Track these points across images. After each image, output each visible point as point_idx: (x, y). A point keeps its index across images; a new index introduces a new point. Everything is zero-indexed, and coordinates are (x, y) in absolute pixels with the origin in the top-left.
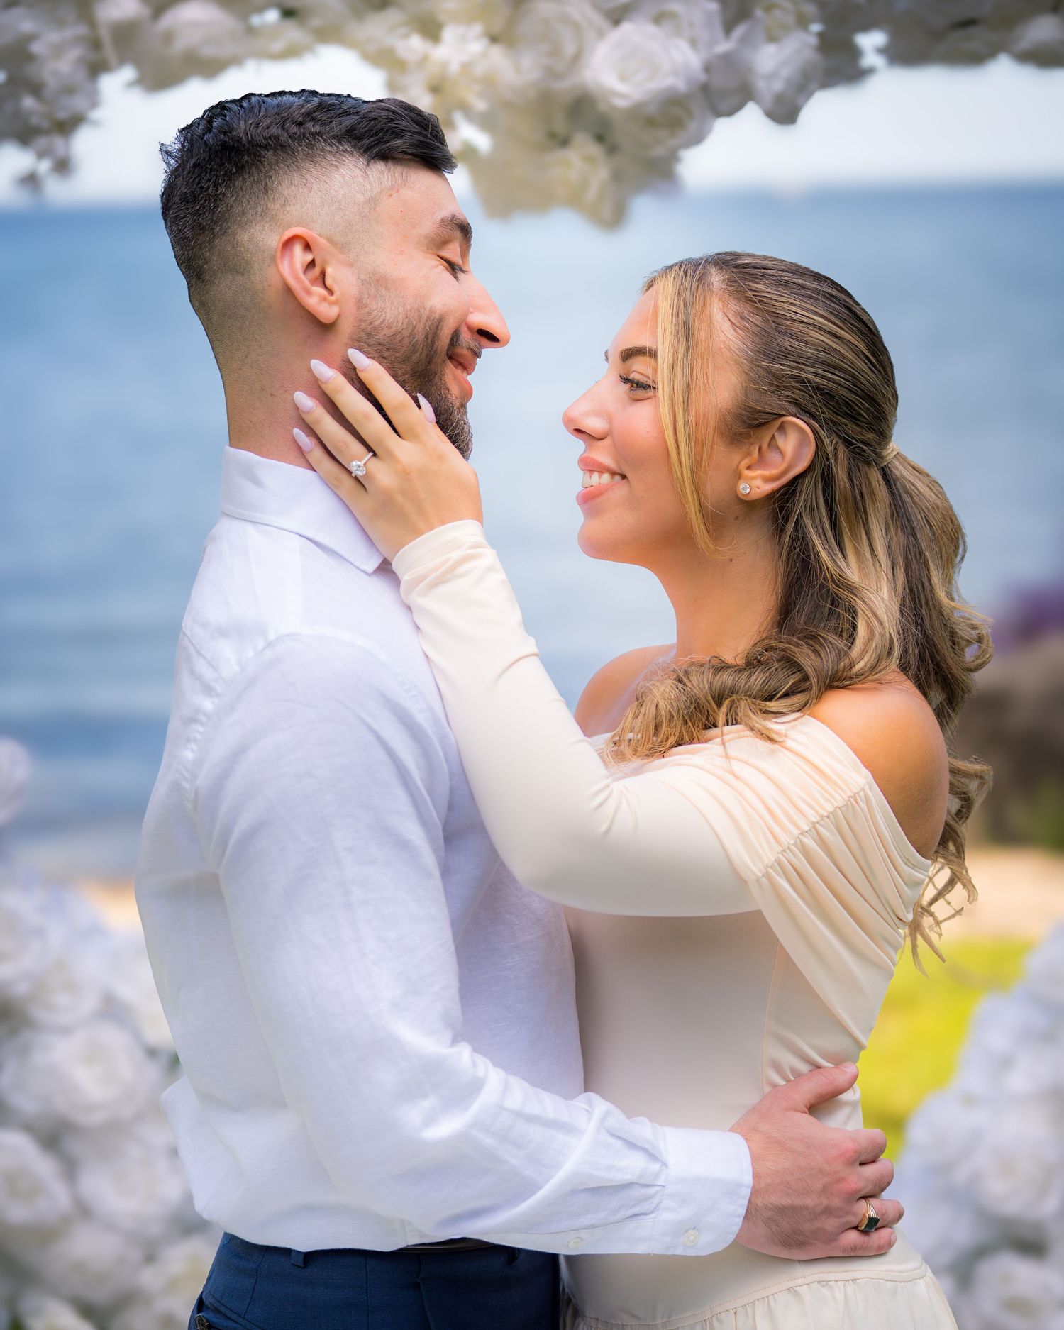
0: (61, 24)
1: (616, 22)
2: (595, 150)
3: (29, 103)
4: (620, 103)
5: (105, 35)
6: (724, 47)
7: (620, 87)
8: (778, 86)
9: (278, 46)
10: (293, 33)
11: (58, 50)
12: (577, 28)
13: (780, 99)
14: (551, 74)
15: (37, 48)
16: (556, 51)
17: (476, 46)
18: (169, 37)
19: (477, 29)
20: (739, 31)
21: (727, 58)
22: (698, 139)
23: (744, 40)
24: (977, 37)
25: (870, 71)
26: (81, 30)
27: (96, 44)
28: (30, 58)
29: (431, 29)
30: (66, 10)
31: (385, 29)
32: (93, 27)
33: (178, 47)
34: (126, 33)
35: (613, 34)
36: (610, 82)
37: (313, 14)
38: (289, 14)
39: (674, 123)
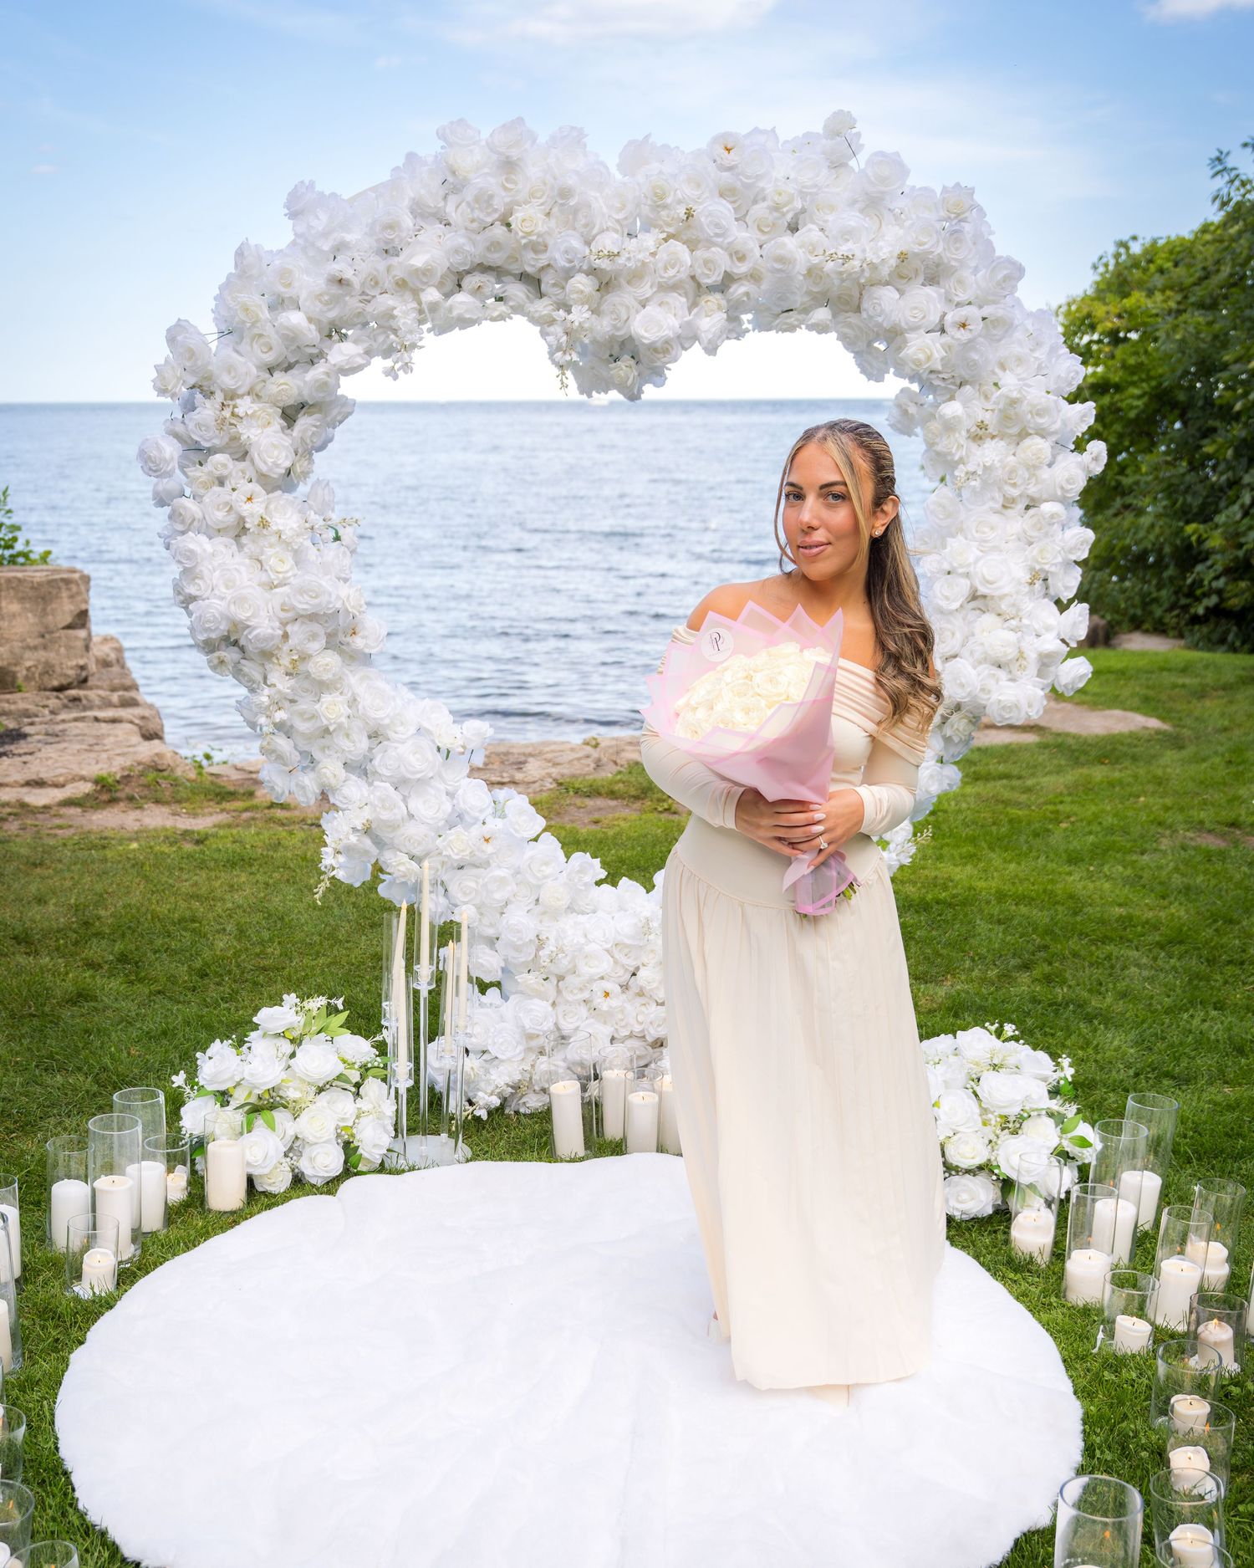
0: (407, 302)
1: (644, 307)
2: (632, 362)
3: (392, 337)
4: (646, 342)
5: (425, 306)
6: (688, 318)
7: (646, 335)
8: (710, 336)
9: (496, 314)
10: (502, 308)
11: (406, 313)
12: (628, 307)
13: (710, 342)
14: (615, 328)
15: (395, 312)
16: (618, 317)
17: (587, 315)
18: (450, 310)
19: (586, 307)
20: (695, 311)
21: (689, 323)
22: (675, 360)
23: (696, 315)
24: (792, 318)
25: (747, 331)
26: (415, 305)
28: (393, 317)
29: (566, 307)
30: (408, 296)
31: (542, 307)
32: (420, 303)
33: (455, 313)
34: (434, 307)
35: (644, 312)
36: (642, 332)
37: (511, 299)
38: (500, 299)
39: (666, 351)
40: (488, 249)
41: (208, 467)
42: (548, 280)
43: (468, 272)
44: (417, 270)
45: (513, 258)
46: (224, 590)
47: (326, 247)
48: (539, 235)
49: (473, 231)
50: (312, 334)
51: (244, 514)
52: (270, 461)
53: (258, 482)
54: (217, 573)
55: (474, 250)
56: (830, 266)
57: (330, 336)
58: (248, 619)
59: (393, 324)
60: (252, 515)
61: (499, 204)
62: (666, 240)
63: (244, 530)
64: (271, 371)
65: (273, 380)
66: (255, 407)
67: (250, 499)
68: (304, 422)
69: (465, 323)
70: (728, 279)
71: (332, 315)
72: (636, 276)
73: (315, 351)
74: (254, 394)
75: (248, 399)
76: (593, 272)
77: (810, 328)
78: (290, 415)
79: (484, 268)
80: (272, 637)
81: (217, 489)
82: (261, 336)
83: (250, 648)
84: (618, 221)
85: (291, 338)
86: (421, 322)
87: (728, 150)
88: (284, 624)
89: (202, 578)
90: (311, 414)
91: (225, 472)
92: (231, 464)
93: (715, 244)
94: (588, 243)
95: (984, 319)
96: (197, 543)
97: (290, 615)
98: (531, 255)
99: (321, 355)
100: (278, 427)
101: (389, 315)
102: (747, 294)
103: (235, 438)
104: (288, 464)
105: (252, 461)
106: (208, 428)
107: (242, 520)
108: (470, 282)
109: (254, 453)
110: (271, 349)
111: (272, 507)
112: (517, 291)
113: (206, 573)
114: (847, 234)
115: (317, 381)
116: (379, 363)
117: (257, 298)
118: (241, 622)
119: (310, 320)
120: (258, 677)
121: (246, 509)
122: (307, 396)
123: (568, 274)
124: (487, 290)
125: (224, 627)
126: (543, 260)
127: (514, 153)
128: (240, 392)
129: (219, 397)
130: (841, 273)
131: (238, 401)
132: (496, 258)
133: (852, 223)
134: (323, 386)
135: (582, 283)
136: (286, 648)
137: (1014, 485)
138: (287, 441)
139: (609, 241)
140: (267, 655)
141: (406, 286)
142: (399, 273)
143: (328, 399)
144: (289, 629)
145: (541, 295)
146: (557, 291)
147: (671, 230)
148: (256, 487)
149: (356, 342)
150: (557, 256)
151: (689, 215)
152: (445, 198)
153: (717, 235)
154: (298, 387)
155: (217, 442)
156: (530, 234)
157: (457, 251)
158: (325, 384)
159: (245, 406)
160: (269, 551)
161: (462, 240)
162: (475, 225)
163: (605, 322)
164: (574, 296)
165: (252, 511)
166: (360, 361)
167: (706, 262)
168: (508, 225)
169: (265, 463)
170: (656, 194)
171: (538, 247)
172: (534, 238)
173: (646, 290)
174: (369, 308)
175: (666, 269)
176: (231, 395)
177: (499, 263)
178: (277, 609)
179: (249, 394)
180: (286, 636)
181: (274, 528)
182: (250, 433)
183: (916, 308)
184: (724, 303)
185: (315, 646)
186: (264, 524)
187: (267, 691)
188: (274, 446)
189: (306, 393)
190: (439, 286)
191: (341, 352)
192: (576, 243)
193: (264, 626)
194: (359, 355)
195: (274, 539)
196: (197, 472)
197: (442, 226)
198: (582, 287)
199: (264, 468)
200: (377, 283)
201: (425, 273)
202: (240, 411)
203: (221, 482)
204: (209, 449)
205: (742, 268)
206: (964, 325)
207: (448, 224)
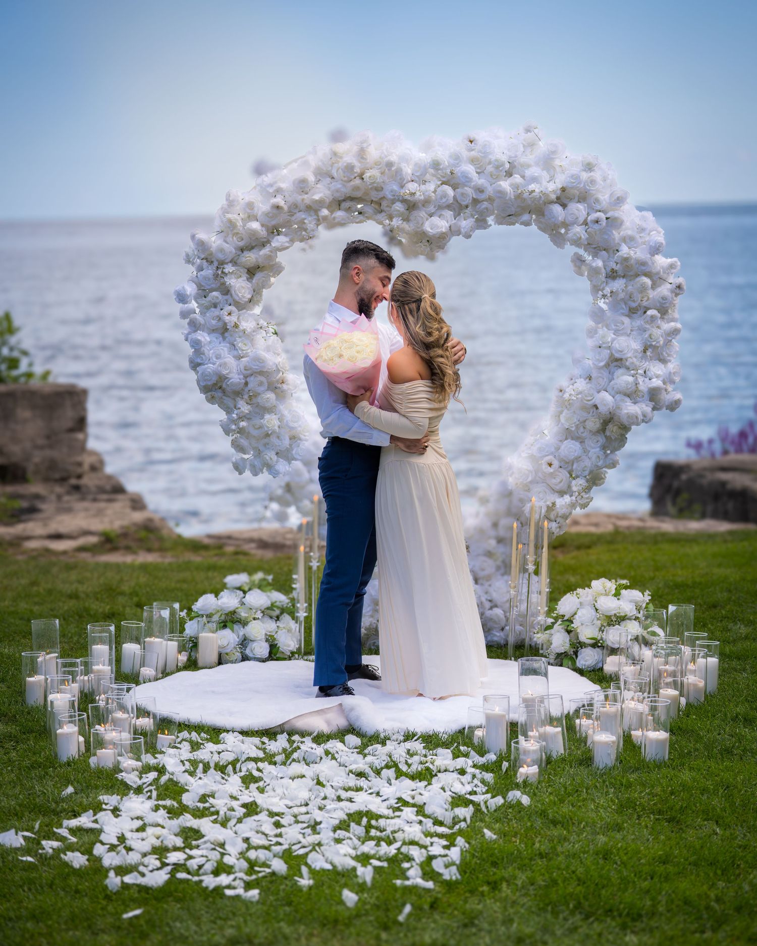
0: (311, 216)
1: (431, 217)
2: (427, 244)
3: (304, 233)
4: (432, 234)
5: (320, 218)
6: (454, 221)
7: (431, 231)
8: (466, 230)
9: (358, 220)
10: (361, 217)
11: (310, 222)
12: (422, 218)
13: (466, 234)
14: (417, 228)
15: (306, 221)
16: (418, 223)
17: (401, 222)
18: (334, 219)
19: (401, 218)
20: (458, 217)
21: (454, 223)
22: (450, 241)
23: (458, 220)
24: (513, 218)
25: (491, 225)
26: (316, 217)
27: (318, 220)
28: (305, 223)
29: (391, 218)
30: (312, 213)
31: (380, 217)
32: (318, 216)
33: (336, 221)
34: (325, 218)
35: (430, 219)
36: (429, 229)
37: (365, 213)
38: (360, 213)
39: (444, 238)
40: (353, 190)
41: (208, 298)
42: (384, 204)
43: (344, 200)
44: (316, 201)
45: (366, 193)
46: (215, 359)
47: (271, 190)
48: (378, 183)
49: (345, 181)
50: (263, 233)
51: (227, 321)
52: (240, 295)
53: (234, 305)
54: (212, 351)
55: (347, 190)
56: (526, 195)
57: (273, 233)
58: (227, 374)
59: (304, 226)
60: (230, 322)
61: (357, 170)
62: (442, 184)
63: (226, 330)
64: (242, 250)
65: (243, 255)
66: (233, 268)
67: (230, 314)
68: (259, 276)
69: (342, 224)
70: (476, 201)
71: (274, 223)
72: (426, 202)
73: (265, 240)
74: (234, 262)
75: (230, 265)
76: (404, 201)
77: (522, 223)
78: (251, 272)
79: (352, 199)
80: (239, 383)
81: (213, 309)
82: (237, 233)
83: (228, 389)
84: (417, 176)
85: (253, 233)
86: (318, 225)
87: (471, 142)
88: (246, 377)
89: (204, 354)
90: (262, 271)
91: (218, 301)
92: (220, 297)
93: (466, 186)
94: (402, 187)
95: (607, 218)
96: (203, 337)
97: (249, 372)
98: (375, 192)
99: (268, 242)
100: (245, 278)
101: (302, 222)
102: (487, 209)
103: (224, 284)
104: (249, 296)
105: (231, 295)
106: (209, 279)
107: (225, 324)
108: (344, 205)
109: (233, 292)
110: (242, 240)
111: (241, 318)
112: (369, 210)
113: (206, 351)
114: (534, 180)
115: (266, 255)
116: (298, 244)
117: (236, 216)
118: (224, 375)
119: (262, 225)
120: (232, 406)
121: (227, 318)
122: (261, 262)
123: (393, 202)
124: (353, 209)
125: (214, 379)
126: (381, 195)
127: (365, 145)
128: (227, 261)
129: (216, 264)
130: (531, 198)
131: (225, 266)
132: (358, 194)
133: (536, 174)
134: (270, 258)
135: (399, 207)
136: (246, 390)
137: (634, 301)
138: (249, 285)
139: (412, 187)
140: (238, 394)
141: (312, 209)
142: (307, 202)
143: (271, 263)
144: (248, 379)
145: (382, 211)
146: (388, 209)
147: (444, 179)
148: (232, 308)
149: (286, 235)
150: (387, 193)
151: (452, 173)
152: (332, 166)
153: (467, 181)
154: (256, 258)
155: (213, 286)
156: (373, 183)
157: (337, 191)
158: (270, 256)
159: (229, 268)
160: (238, 340)
161: (339, 186)
162: (346, 179)
163: (411, 225)
164: (395, 213)
165: (231, 320)
166: (287, 245)
167: (463, 194)
168: (363, 179)
169: (238, 296)
170: (434, 164)
171: (379, 189)
172: (375, 185)
173: (432, 209)
174: (293, 218)
175: (441, 198)
176: (222, 263)
177: (359, 196)
178: (242, 368)
179: (231, 262)
180: (246, 384)
181: (241, 328)
182: (231, 281)
183: (572, 214)
184: (474, 213)
185: (262, 389)
186: (236, 326)
187: (236, 412)
188: (243, 287)
189: (260, 260)
190: (328, 208)
191: (279, 241)
192: (395, 187)
193: (236, 378)
194: (287, 242)
195: (241, 334)
196: (204, 301)
197: (330, 179)
198: (398, 208)
199: (237, 298)
200: (297, 207)
201: (320, 203)
202: (226, 271)
203: (215, 306)
204: (209, 289)
205: (482, 197)
206: (597, 222)
207: (333, 178)
